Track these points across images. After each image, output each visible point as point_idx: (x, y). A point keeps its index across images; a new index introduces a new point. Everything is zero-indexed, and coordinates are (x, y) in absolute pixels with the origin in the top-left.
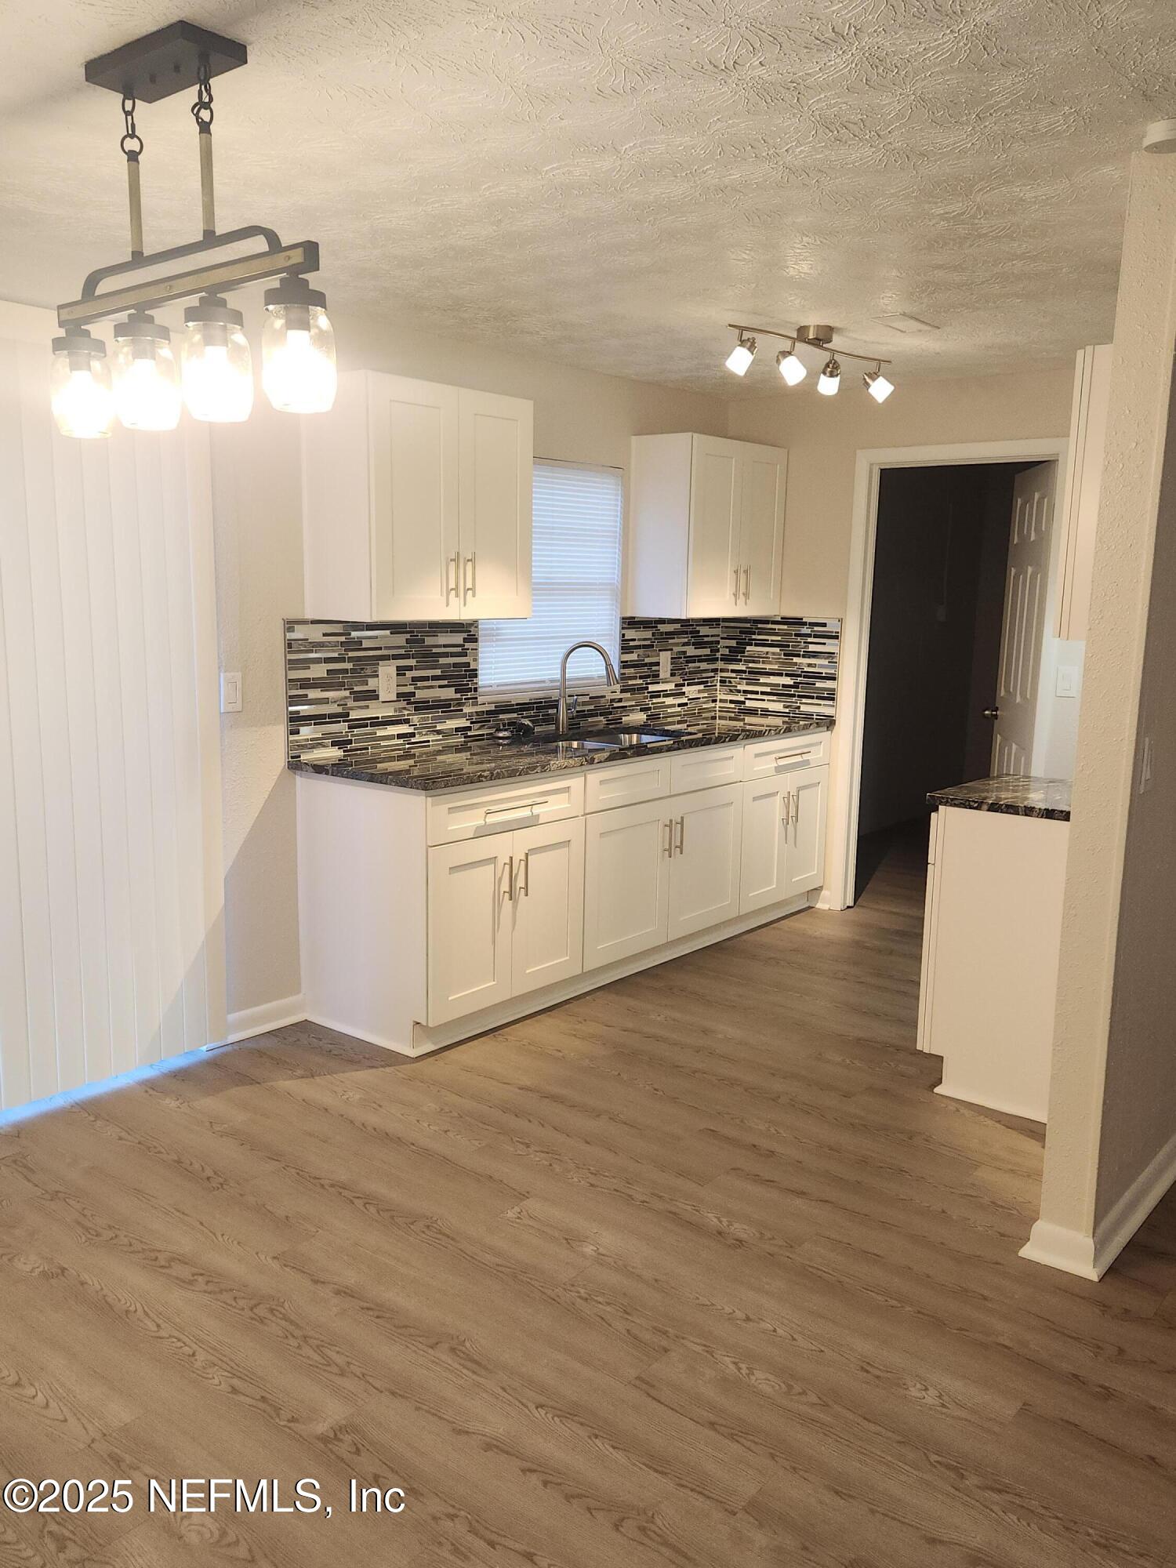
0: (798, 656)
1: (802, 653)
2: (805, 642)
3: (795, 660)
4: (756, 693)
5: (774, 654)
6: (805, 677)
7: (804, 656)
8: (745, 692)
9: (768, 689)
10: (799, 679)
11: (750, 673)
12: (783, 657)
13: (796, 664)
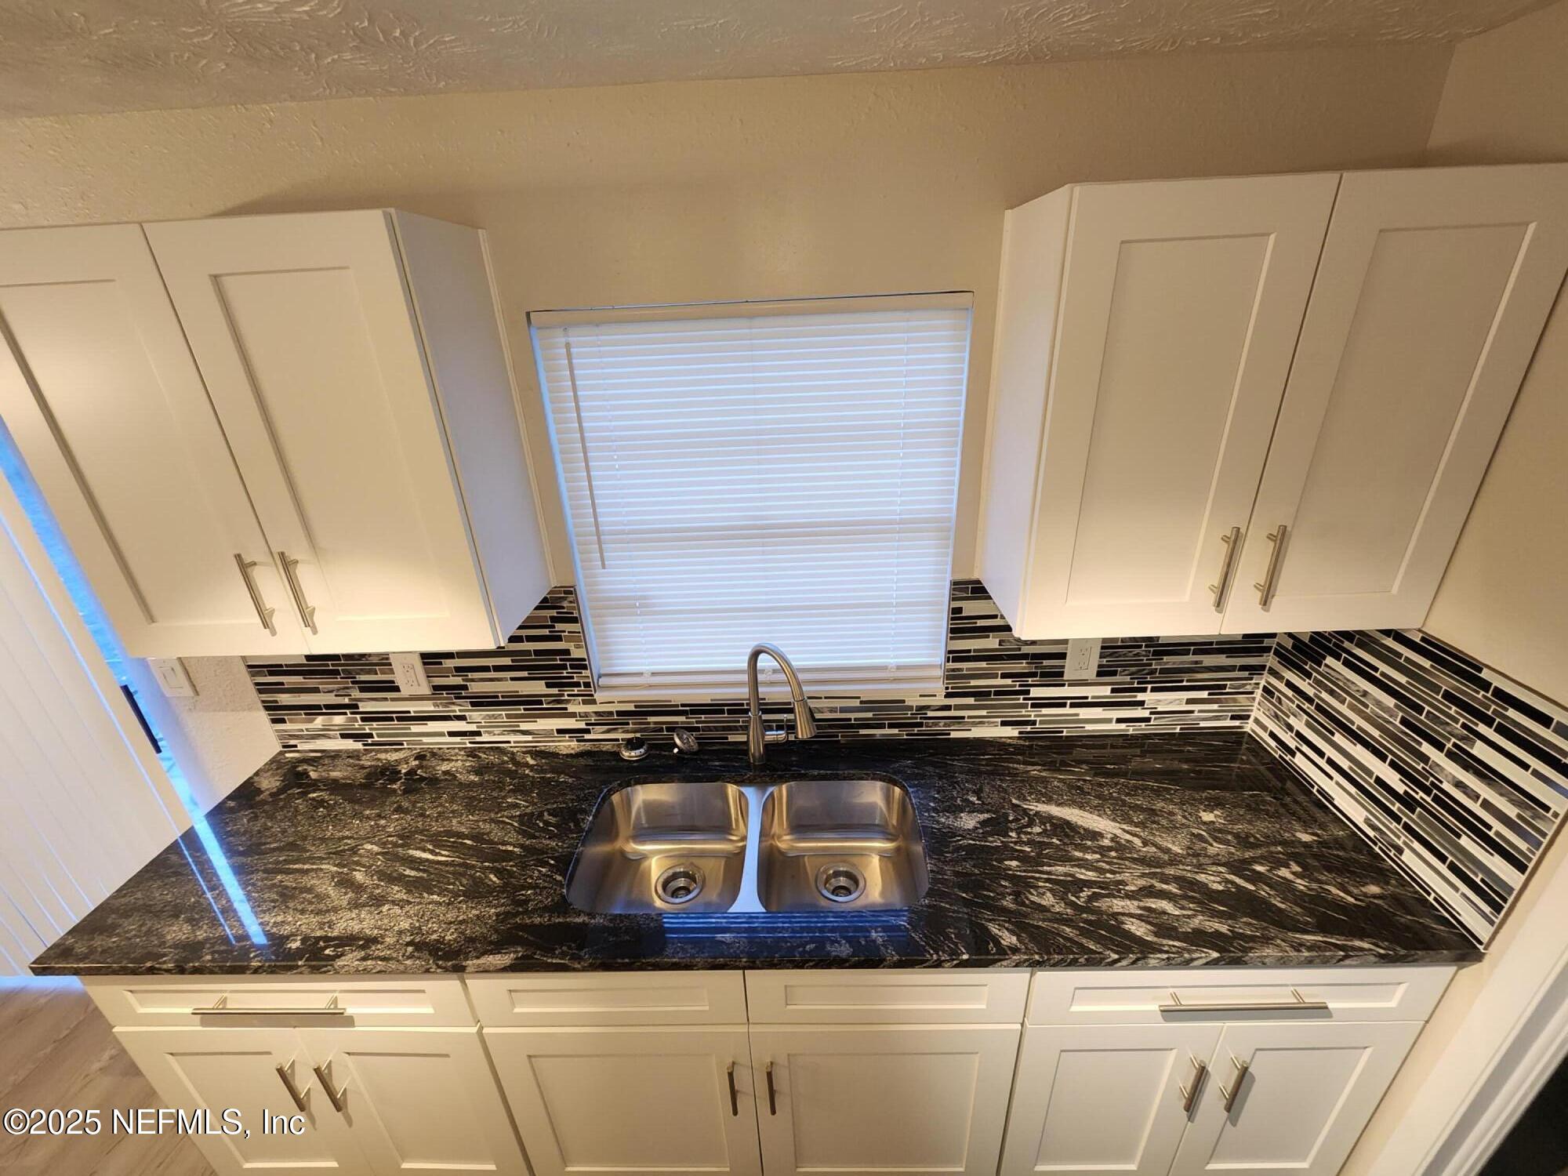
0: (1439, 746)
1: (1449, 745)
2: (1464, 726)
3: (1426, 748)
4: (1321, 754)
5: (1378, 703)
6: (1436, 799)
7: (1450, 755)
8: (1299, 735)
9: (1345, 764)
10: (1420, 795)
11: (1319, 708)
12: (1397, 723)
13: (1425, 759)
